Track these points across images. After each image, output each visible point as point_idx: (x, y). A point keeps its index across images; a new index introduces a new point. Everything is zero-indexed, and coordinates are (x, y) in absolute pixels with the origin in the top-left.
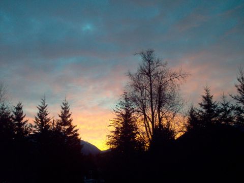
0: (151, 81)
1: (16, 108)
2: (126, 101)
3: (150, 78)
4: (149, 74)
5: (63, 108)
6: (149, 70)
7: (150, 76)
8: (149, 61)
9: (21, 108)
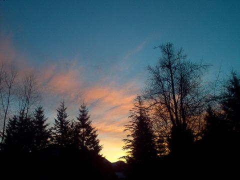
0: (171, 74)
1: (37, 111)
2: (140, 105)
3: (171, 71)
4: (169, 66)
5: (81, 111)
6: (170, 63)
7: (170, 69)
8: (169, 54)
9: (42, 112)
